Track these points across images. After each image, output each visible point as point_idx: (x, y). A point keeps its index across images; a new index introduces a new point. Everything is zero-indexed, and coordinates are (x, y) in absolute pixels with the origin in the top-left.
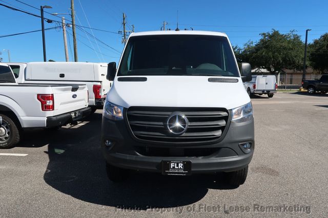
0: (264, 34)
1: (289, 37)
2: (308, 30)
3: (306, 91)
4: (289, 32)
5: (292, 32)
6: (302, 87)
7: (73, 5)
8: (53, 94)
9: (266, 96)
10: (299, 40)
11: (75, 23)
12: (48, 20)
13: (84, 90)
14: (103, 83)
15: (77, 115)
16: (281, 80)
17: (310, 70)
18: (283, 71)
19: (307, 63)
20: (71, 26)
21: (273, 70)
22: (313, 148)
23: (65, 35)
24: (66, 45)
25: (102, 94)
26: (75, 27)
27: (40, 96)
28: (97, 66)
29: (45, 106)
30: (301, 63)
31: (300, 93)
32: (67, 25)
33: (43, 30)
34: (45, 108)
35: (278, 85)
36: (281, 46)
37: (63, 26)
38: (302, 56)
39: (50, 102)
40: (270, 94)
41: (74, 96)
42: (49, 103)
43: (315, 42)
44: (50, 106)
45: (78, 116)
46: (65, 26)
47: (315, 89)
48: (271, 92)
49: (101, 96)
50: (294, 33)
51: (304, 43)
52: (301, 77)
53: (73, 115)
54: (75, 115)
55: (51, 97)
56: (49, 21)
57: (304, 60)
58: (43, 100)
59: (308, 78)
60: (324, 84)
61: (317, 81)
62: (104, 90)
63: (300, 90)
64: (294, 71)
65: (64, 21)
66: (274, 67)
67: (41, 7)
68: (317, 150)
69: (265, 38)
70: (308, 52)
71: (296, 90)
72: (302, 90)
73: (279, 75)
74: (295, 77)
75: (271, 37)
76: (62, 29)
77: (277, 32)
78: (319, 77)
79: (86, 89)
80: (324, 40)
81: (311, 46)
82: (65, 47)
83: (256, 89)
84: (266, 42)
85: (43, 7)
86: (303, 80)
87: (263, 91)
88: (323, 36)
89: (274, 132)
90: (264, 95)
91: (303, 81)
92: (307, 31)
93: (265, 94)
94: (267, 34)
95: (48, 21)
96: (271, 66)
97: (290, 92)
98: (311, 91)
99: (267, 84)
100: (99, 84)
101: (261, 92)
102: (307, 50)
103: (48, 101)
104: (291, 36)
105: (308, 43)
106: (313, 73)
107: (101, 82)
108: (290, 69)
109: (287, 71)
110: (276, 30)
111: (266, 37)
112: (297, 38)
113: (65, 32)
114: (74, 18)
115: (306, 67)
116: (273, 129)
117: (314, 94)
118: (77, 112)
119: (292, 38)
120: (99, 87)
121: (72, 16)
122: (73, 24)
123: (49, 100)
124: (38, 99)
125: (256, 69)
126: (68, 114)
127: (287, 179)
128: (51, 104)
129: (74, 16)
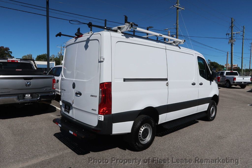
7: (178, 21)
26: (178, 37)
85: (148, 28)
114: (178, 30)
121: (177, 29)
129: (178, 29)
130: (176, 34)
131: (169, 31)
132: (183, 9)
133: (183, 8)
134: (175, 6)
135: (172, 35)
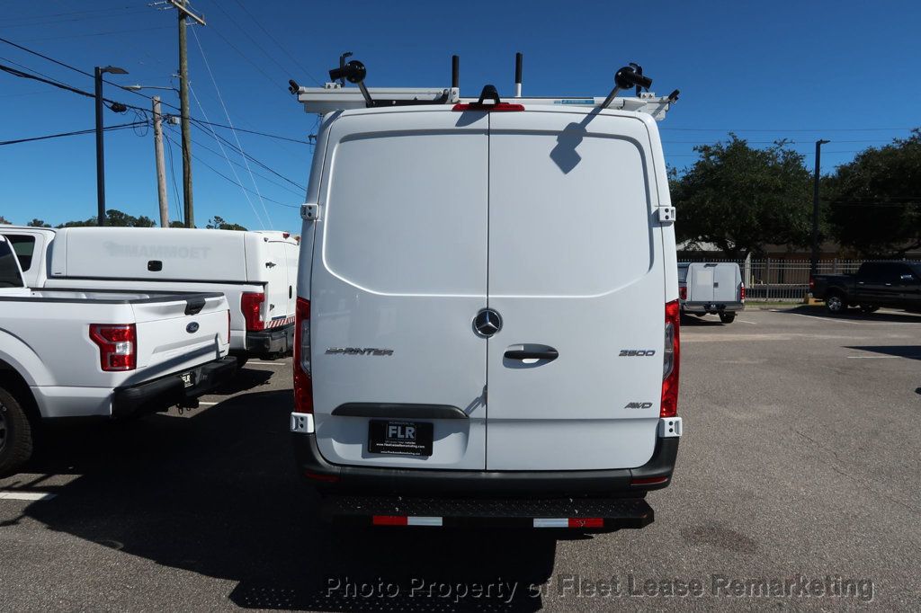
0: (706, 149)
1: (773, 159)
2: (821, 142)
3: (823, 303)
4: (773, 146)
5: (781, 145)
6: (810, 295)
7: (185, 64)
8: (133, 326)
9: (717, 317)
10: (799, 166)
11: (188, 113)
12: (115, 104)
13: (219, 308)
14: (269, 286)
15: (197, 380)
16: (753, 272)
17: (829, 246)
18: (758, 248)
19: (823, 228)
20: (178, 120)
21: (732, 245)
22: (843, 470)
23: (161, 146)
24: (163, 173)
25: (267, 318)
26: (189, 125)
27: (98, 329)
28: (254, 242)
29: (112, 357)
30: (808, 227)
31: (805, 310)
32: (168, 118)
33: (99, 130)
34: (111, 361)
35: (747, 287)
36: (753, 181)
37: (155, 122)
38: (809, 209)
39: (125, 347)
40: (726, 314)
41: (192, 328)
42: (123, 349)
43: (839, 172)
44: (124, 356)
45: (201, 382)
46: (160, 122)
47: (845, 300)
48: (728, 308)
49: (263, 323)
50: (785, 148)
51: (812, 173)
52: (805, 266)
53: (187, 379)
54: (192, 380)
55: (130, 333)
56: (118, 108)
57: (813, 218)
58: (106, 341)
59: (825, 268)
60: (866, 286)
61: (849, 277)
62: (272, 307)
63: (806, 302)
64: (789, 248)
65: (158, 108)
66: (735, 238)
67: (97, 69)
68: (856, 478)
69: (708, 158)
70: (825, 199)
71: (795, 302)
72: (812, 302)
73: (748, 260)
74: (791, 266)
75: (724, 156)
76: (152, 130)
77: (743, 143)
78: (855, 266)
79: (225, 306)
80: (864, 168)
81: (830, 182)
82: (159, 177)
83: (688, 299)
84: (712, 171)
85: (104, 71)
86: (813, 275)
87: (707, 305)
88: (863, 157)
89: (740, 424)
90: (708, 317)
91: (812, 278)
92: (818, 144)
93: (713, 312)
94: (713, 149)
95: (113, 108)
96: (727, 234)
97: (780, 307)
98: (834, 304)
99: (716, 285)
100: (259, 289)
101: (701, 308)
102: (821, 193)
103: (121, 344)
104: (777, 156)
105: (823, 173)
106: (837, 255)
107: (264, 284)
108: (777, 243)
109: (770, 248)
110: (741, 138)
111: (712, 158)
112: (793, 160)
113: (160, 137)
114: (187, 98)
115: (821, 238)
116: (737, 417)
117: (842, 313)
118: (198, 373)
119: (780, 160)
120: (260, 299)
121: (181, 94)
122: (183, 118)
123: (123, 339)
124: (92, 337)
125: (686, 244)
126: (175, 379)
127: (778, 562)
128: (128, 352)
129: (187, 93)
130: (179, 113)
131: (158, 99)
132: (199, 22)
133: (201, 18)
134: (176, 3)
135: (168, 115)
